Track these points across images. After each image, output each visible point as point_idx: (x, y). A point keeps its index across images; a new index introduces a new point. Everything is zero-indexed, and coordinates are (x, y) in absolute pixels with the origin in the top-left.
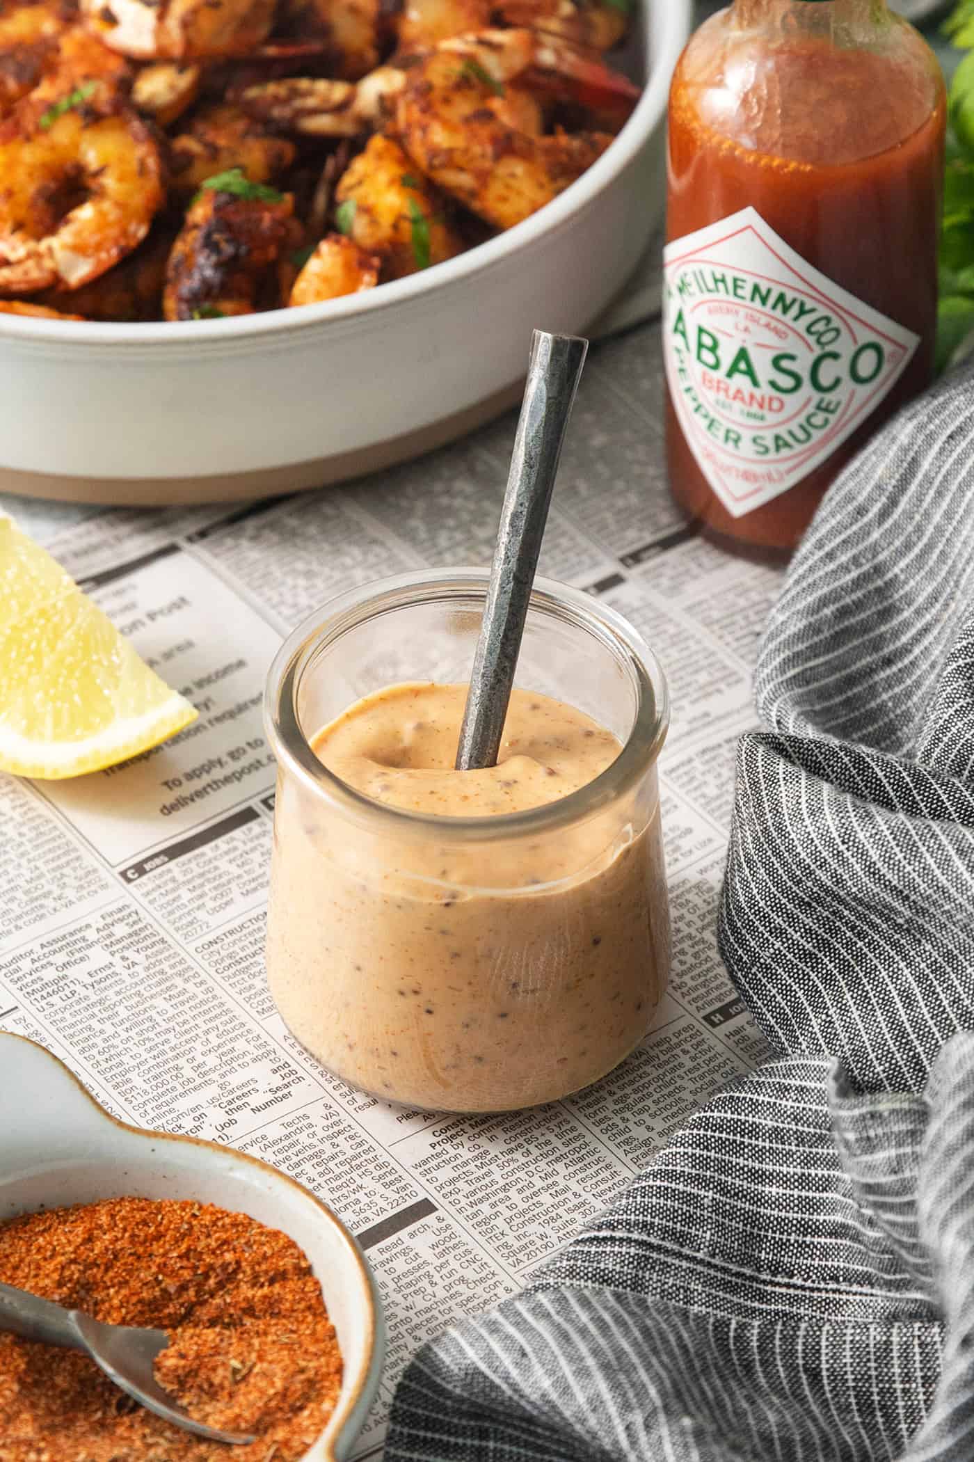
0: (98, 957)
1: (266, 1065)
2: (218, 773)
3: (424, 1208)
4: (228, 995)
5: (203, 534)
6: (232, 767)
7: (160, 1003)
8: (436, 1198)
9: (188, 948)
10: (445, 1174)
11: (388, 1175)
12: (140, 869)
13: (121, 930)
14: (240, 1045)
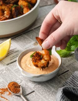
0: (5, 71)
1: (19, 80)
2: (15, 57)
3: (34, 91)
4: (16, 74)
5: (13, 38)
6: (16, 56)
7: (10, 75)
8: (35, 90)
9: (13, 71)
10: (36, 88)
11: (31, 89)
12: (8, 64)
13: (7, 69)
14: (17, 78)
